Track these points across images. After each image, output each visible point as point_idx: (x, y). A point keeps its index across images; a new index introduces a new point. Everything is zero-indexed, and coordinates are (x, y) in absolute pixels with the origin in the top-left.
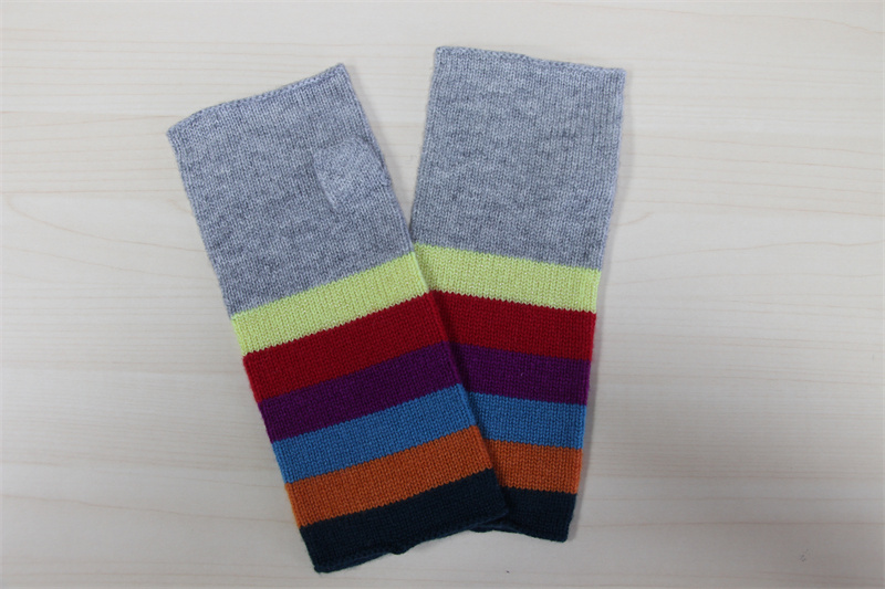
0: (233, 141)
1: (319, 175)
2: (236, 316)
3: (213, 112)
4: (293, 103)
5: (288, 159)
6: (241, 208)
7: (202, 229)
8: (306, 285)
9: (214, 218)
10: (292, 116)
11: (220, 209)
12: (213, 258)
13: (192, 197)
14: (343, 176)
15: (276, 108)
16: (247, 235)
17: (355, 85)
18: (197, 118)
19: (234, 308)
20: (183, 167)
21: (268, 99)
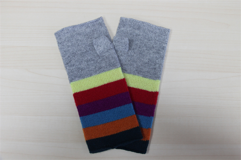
0: (72, 36)
1: (94, 46)
2: (72, 83)
3: (67, 29)
4: (88, 27)
5: (87, 41)
6: (74, 54)
7: (63, 60)
8: (91, 75)
9: (67, 56)
10: (88, 30)
11: (68, 54)
12: (66, 67)
13: (61, 51)
14: (101, 46)
15: (84, 28)
16: (76, 61)
17: (105, 22)
18: (63, 30)
19: (71, 80)
20: (58, 43)
21: (82, 25)
